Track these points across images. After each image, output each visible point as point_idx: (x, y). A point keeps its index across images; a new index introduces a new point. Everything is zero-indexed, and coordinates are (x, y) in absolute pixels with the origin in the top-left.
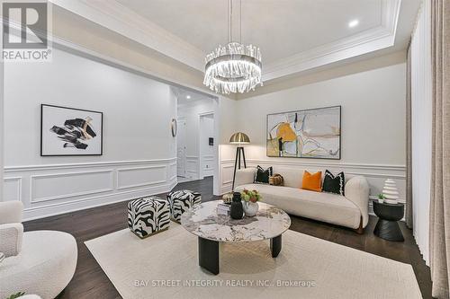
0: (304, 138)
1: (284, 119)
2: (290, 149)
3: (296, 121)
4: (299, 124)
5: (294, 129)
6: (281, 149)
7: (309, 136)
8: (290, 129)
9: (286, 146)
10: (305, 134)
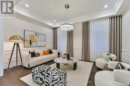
0: (38, 41)
1: (32, 34)
2: (34, 44)
3: (36, 35)
4: (37, 37)
5: (35, 38)
6: (31, 44)
7: (40, 41)
8: (34, 37)
9: (32, 43)
10: (39, 40)
